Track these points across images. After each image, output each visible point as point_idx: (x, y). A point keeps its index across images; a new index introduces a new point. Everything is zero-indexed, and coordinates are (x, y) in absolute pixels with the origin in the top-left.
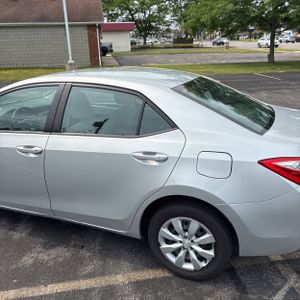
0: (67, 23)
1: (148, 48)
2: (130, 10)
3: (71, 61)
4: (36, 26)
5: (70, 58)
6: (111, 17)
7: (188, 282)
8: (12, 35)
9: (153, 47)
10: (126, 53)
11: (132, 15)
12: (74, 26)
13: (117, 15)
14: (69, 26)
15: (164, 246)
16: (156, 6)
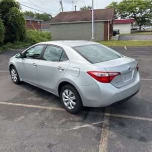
0: (93, 21)
1: (142, 31)
2: (134, 12)
3: (93, 38)
4: (82, 23)
5: (93, 36)
6: (123, 16)
7: (69, 113)
8: (72, 27)
9: (144, 31)
10: (127, 34)
11: (135, 15)
12: (97, 22)
13: (126, 15)
14: (94, 22)
15: (64, 99)
16: (149, 10)
